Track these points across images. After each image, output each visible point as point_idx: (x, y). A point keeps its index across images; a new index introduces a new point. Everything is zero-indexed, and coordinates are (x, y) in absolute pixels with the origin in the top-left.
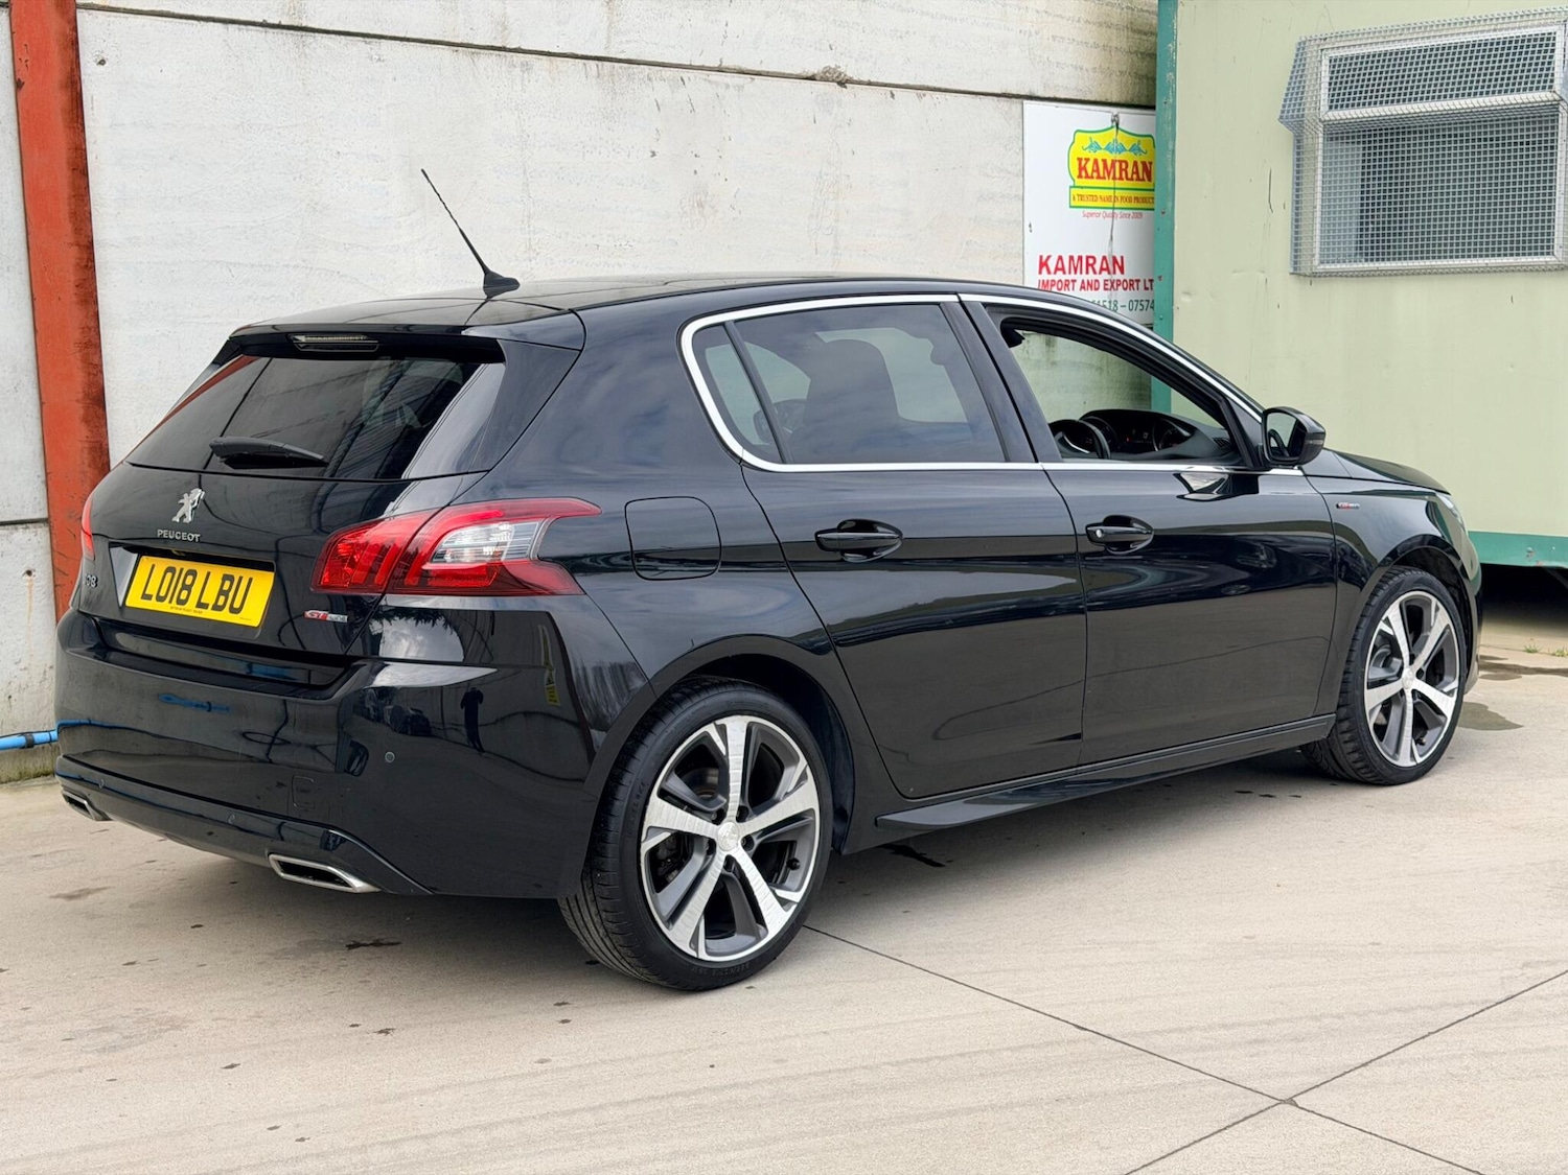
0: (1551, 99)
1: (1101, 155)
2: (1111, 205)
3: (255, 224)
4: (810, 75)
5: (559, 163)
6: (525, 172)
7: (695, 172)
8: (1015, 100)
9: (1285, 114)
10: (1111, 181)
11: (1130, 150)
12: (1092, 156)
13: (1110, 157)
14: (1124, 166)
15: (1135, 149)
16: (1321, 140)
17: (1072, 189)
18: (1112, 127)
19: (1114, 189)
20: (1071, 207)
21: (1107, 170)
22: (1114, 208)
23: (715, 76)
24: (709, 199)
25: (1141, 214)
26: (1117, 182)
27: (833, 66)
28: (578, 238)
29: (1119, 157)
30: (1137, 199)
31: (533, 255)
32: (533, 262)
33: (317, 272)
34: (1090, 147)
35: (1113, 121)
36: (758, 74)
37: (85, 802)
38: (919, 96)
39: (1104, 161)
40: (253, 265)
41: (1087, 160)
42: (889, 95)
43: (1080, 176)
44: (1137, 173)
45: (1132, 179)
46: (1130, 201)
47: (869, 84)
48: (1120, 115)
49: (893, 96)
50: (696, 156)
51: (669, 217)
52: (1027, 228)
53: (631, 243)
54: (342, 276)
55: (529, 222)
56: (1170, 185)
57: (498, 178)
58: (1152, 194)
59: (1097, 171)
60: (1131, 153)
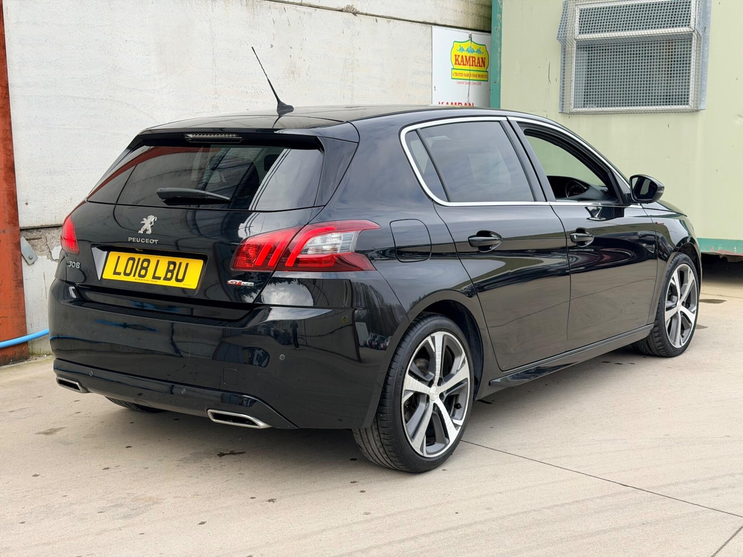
0: (688, 31)
1: (465, 54)
2: (468, 78)
3: (86, 77)
4: (341, 9)
5: (229, 49)
6: (213, 54)
7: (291, 56)
8: (428, 25)
9: (560, 36)
10: (469, 67)
11: (477, 52)
12: (461, 54)
13: (468, 55)
14: (474, 60)
15: (479, 51)
16: (575, 49)
17: (453, 70)
18: (469, 40)
19: (470, 70)
20: (452, 79)
21: (466, 61)
22: (470, 80)
23: (299, 7)
24: (296, 69)
25: (481, 83)
26: (471, 67)
27: (351, 5)
28: (238, 88)
29: (472, 55)
30: (479, 75)
31: (217, 96)
32: (217, 100)
33: (117, 103)
34: (460, 49)
35: (469, 37)
36: (318, 7)
37: (77, 384)
38: (388, 22)
39: (466, 57)
40: (86, 98)
41: (459, 56)
42: (375, 21)
43: (456, 64)
44: (479, 63)
45: (477, 66)
46: (476, 77)
47: (366, 14)
48: (473, 35)
49: (377, 21)
50: (291, 48)
51: (279, 78)
52: (433, 88)
53: (262, 91)
54: (128, 105)
55: (215, 79)
56: (498, 69)
57: (201, 56)
58: (486, 73)
59: (463, 61)
60: (477, 53)
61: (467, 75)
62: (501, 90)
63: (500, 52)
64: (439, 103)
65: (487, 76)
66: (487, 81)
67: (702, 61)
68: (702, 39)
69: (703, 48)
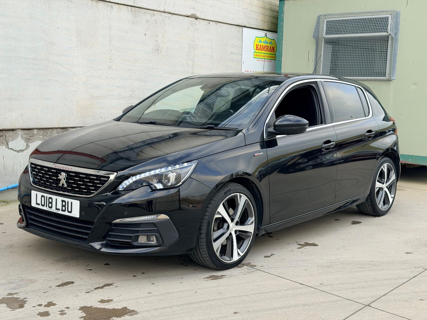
0: (386, 35)
1: (262, 44)
2: (264, 58)
3: (33, 47)
4: (188, 15)
5: (120, 35)
6: (110, 37)
7: (157, 41)
8: (241, 27)
9: (315, 35)
10: (264, 51)
11: (269, 43)
12: (260, 44)
13: (264, 45)
14: (268, 47)
15: (271, 43)
16: (323, 43)
17: (255, 53)
18: (265, 36)
19: (265, 53)
20: (254, 58)
21: (263, 48)
22: (265, 59)
23: (163, 14)
24: (160, 48)
26: (266, 52)
27: (194, 14)
28: (124, 57)
29: (267, 45)
30: (270, 57)
31: (111, 61)
32: (112, 63)
33: (51, 62)
34: (259, 41)
35: (265, 35)
36: (174, 14)
38: (216, 24)
39: (263, 46)
40: (32, 59)
41: (258, 45)
42: (208, 23)
43: (256, 49)
44: (271, 50)
45: (269, 51)
46: (269, 57)
47: (203, 19)
48: (267, 33)
49: (209, 23)
50: (157, 36)
51: (149, 53)
52: (242, 63)
53: (139, 60)
54: (58, 64)
55: (111, 52)
56: (281, 53)
57: (103, 38)
58: (275, 56)
59: (261, 48)
60: (270, 44)
61: (263, 56)
62: (282, 65)
63: (282, 44)
64: (246, 71)
65: (275, 57)
66: (276, 60)
67: (394, 52)
68: (394, 39)
69: (395, 44)
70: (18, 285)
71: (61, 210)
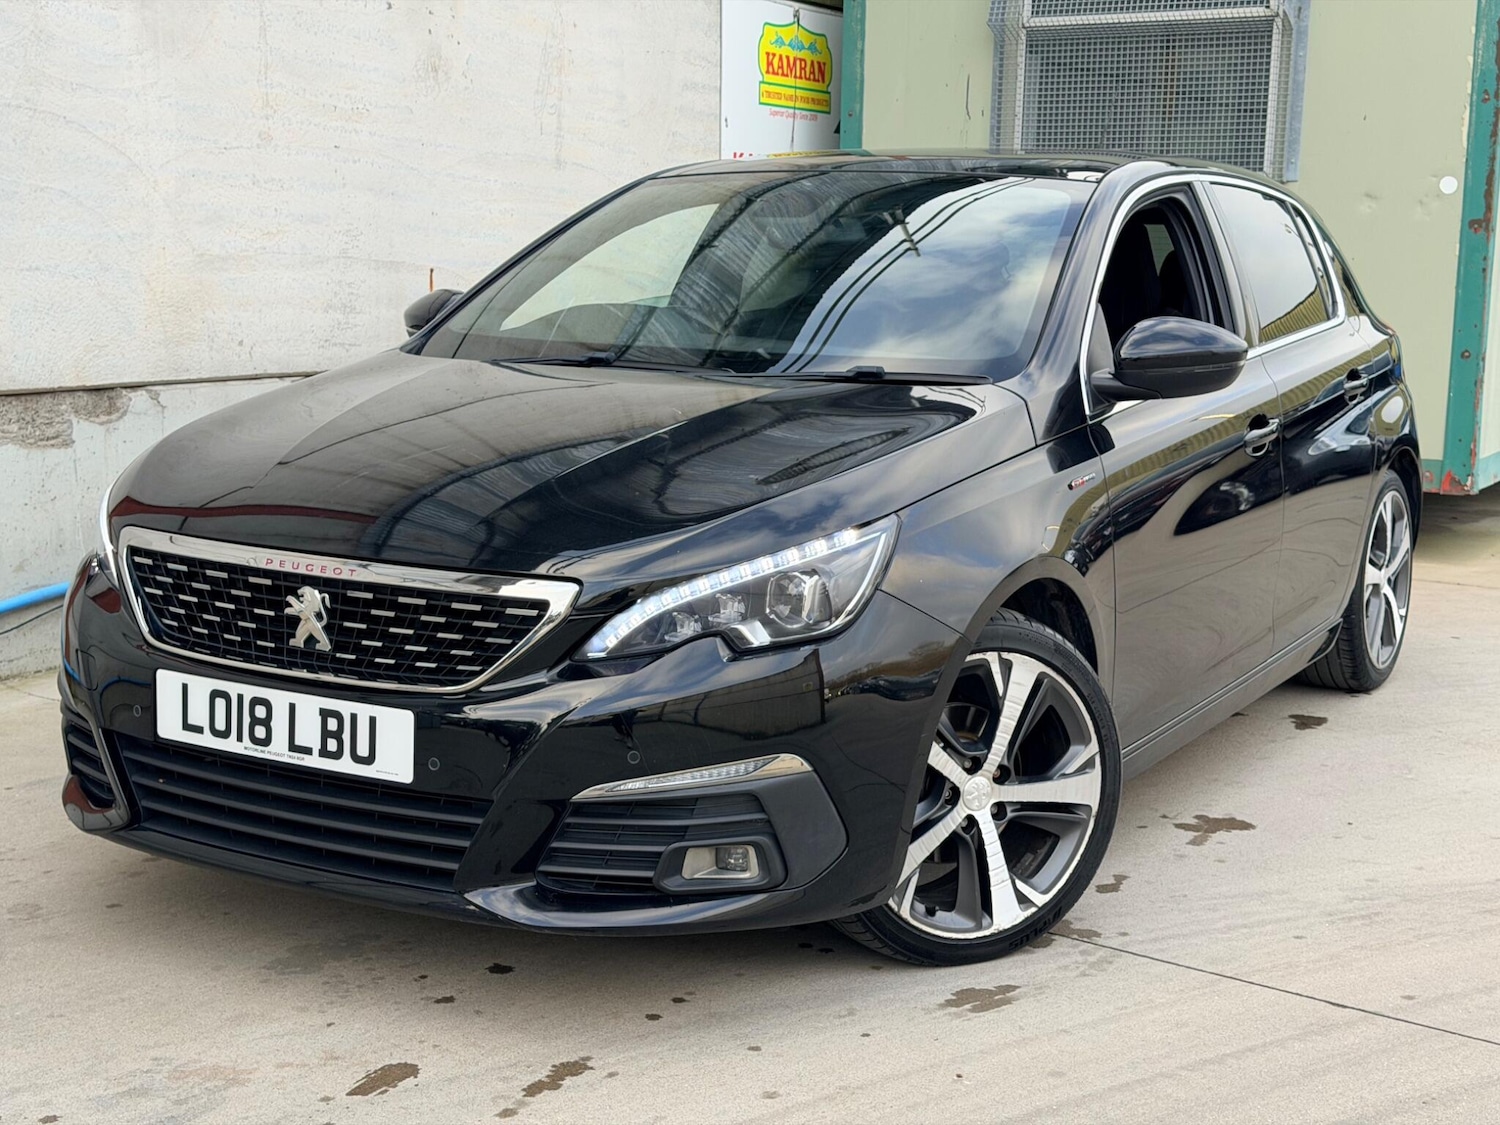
0: (1262, 14)
1: (786, 51)
2: (791, 104)
6: (262, 15)
7: (430, 31)
9: (994, 17)
10: (793, 79)
11: (809, 48)
12: (778, 51)
13: (793, 54)
14: (803, 66)
15: (812, 48)
16: (1024, 46)
17: (762, 85)
18: (794, 23)
19: (796, 88)
20: (760, 103)
21: (788, 67)
22: (795, 108)
24: (442, 62)
25: (816, 117)
26: (798, 80)
28: (316, 96)
29: (801, 54)
30: (813, 100)
31: (270, 112)
32: (270, 121)
33: (42, 115)
34: (777, 41)
35: (795, 16)
39: (788, 58)
41: (774, 55)
43: (768, 72)
44: (814, 73)
45: (809, 79)
46: (808, 103)
48: (801, 11)
50: (430, 13)
51: (404, 80)
52: (723, 123)
53: (368, 107)
54: (68, 122)
55: (266, 73)
56: (858, 86)
57: (235, 18)
58: (826, 96)
59: (782, 67)
60: (809, 52)
61: (790, 98)
62: (864, 131)
63: (862, 51)
64: (735, 155)
65: (828, 103)
66: (829, 113)
67: (1294, 81)
68: (1294, 32)
69: (1296, 51)
70: (178, 1103)
71: (316, 752)
